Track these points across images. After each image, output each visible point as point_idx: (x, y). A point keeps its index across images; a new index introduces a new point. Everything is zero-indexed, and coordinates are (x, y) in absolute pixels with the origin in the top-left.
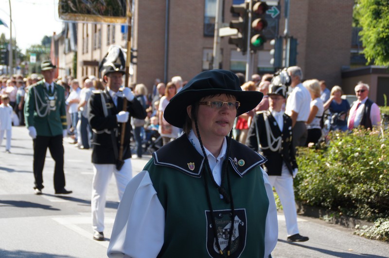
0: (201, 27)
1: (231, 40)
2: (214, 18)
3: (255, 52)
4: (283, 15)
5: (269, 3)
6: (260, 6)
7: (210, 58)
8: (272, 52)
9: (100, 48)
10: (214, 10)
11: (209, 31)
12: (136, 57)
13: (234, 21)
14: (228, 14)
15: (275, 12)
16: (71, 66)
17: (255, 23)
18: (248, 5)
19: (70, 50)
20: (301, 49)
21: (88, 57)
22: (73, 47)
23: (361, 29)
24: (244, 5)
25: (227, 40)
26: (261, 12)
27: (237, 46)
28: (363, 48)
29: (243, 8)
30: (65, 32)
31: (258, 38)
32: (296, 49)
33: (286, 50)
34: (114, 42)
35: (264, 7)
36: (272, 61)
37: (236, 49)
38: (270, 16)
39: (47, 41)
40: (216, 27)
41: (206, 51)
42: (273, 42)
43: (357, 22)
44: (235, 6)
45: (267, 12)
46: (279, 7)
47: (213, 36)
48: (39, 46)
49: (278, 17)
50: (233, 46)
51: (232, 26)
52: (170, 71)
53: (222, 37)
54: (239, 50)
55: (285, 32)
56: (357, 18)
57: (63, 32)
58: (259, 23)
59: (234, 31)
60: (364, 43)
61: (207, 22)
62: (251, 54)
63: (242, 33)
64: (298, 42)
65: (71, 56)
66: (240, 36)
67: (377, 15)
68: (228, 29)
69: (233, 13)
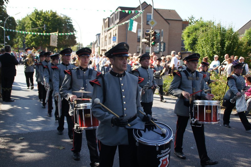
0: (137, 39)
1: (145, 43)
2: (140, 37)
3: (153, 46)
4: (161, 36)
5: (157, 32)
7: (139, 48)
8: (158, 47)
9: (106, 45)
10: (140, 34)
11: (139, 40)
13: (146, 37)
14: (145, 35)
15: (159, 35)
16: (98, 51)
19: (98, 46)
20: (166, 46)
21: (103, 48)
22: (99, 46)
23: (184, 41)
24: (149, 32)
25: (144, 43)
27: (147, 44)
28: (184, 46)
29: (149, 33)
30: (97, 41)
31: (153, 42)
33: (162, 46)
34: (111, 44)
35: (155, 33)
36: (158, 49)
37: (147, 46)
38: (157, 36)
39: (91, 44)
40: (141, 39)
41: (138, 46)
42: (158, 44)
43: (183, 38)
44: (147, 33)
45: (156, 35)
46: (160, 33)
47: (140, 42)
48: (89, 46)
49: (160, 36)
50: (146, 45)
51: (146, 38)
53: (143, 42)
54: (148, 46)
55: (162, 41)
56: (183, 37)
57: (96, 41)
58: (154, 38)
60: (185, 44)
61: (138, 38)
62: (151, 47)
64: (166, 44)
65: (98, 48)
66: (148, 41)
67: (189, 36)
68: (145, 39)
69: (146, 35)
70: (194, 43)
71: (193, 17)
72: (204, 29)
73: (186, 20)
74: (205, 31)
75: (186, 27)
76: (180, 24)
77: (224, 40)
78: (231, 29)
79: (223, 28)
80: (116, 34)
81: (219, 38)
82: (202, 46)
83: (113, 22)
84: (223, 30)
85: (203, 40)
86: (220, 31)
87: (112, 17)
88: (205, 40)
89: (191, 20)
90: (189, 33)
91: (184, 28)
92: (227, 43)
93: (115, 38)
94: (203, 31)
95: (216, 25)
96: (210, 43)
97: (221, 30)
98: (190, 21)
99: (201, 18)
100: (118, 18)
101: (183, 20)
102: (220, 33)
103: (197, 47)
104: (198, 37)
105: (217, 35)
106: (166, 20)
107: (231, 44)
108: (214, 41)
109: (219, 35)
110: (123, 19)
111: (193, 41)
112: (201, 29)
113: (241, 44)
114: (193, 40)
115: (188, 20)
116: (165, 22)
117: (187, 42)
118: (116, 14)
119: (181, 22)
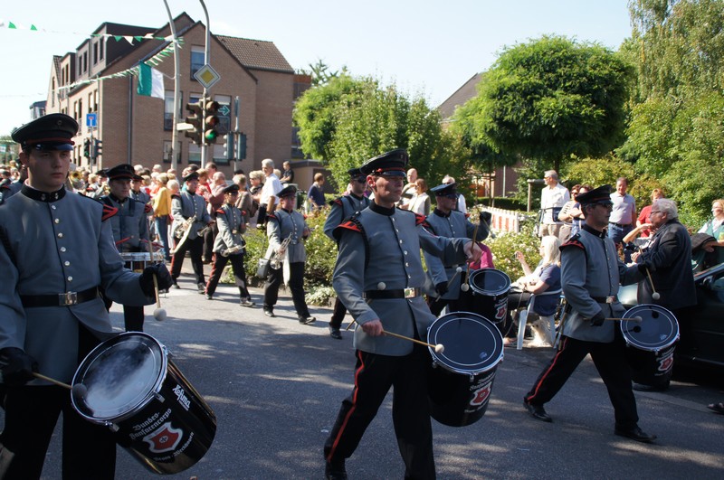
0: (162, 122)
1: (187, 134)
2: (172, 114)
3: (209, 144)
4: (233, 114)
5: (220, 103)
6: (212, 105)
7: (169, 150)
8: (225, 145)
10: (173, 108)
11: (168, 126)
12: (101, 148)
13: (190, 118)
14: (186, 112)
15: (226, 111)
17: (209, 119)
18: (202, 103)
20: (250, 143)
23: (299, 130)
24: (198, 104)
25: (184, 133)
26: (213, 110)
27: (193, 139)
28: (300, 145)
29: (197, 106)
31: (211, 133)
32: (245, 143)
33: (237, 143)
35: (216, 106)
36: (225, 153)
37: (192, 143)
38: (221, 114)
40: (174, 122)
41: (166, 143)
42: (225, 137)
43: (296, 122)
44: (190, 104)
45: (219, 111)
46: (229, 107)
47: (171, 130)
49: (229, 115)
50: (190, 139)
51: (188, 121)
52: (133, 161)
53: (181, 131)
54: (195, 142)
55: (236, 128)
56: (296, 119)
58: (212, 119)
59: (190, 126)
60: (302, 140)
61: (167, 118)
62: (206, 147)
63: (197, 128)
64: (248, 137)
66: (195, 130)
67: (311, 118)
68: (185, 124)
69: (189, 111)
70: (326, 136)
71: (323, 63)
72: (352, 97)
73: (303, 71)
74: (356, 103)
75: (304, 91)
76: (288, 83)
77: (404, 131)
78: (423, 102)
79: (401, 98)
80: (96, 105)
81: (393, 125)
82: (347, 146)
83: (85, 70)
84: (402, 103)
85: (349, 128)
86: (393, 107)
87: (82, 53)
88: (355, 130)
89: (317, 71)
90: (311, 108)
91: (297, 94)
92: (412, 138)
93: (94, 116)
94: (349, 105)
95: (385, 89)
96: (369, 139)
97: (396, 104)
98: (315, 76)
99: (345, 69)
100: (101, 57)
101: (296, 73)
102: (395, 111)
103: (335, 149)
104: (337, 119)
105: (386, 117)
106: (247, 69)
107: (422, 141)
108: (380, 133)
109: (391, 116)
110: (118, 61)
111: (323, 131)
112: (345, 98)
113: (448, 143)
114: (323, 128)
115: (309, 71)
116: (245, 74)
117: (307, 132)
118: (96, 45)
119: (291, 76)
